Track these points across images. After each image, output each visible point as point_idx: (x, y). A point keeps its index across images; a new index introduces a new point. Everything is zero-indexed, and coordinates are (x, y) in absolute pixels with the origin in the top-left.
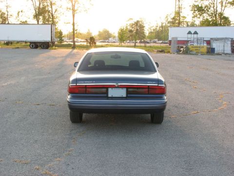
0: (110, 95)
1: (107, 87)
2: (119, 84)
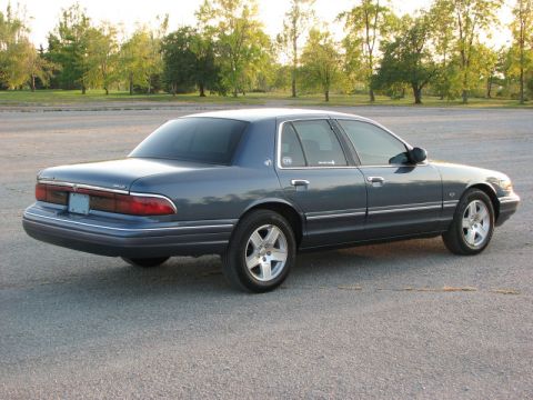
0: (71, 209)
2: (78, 186)
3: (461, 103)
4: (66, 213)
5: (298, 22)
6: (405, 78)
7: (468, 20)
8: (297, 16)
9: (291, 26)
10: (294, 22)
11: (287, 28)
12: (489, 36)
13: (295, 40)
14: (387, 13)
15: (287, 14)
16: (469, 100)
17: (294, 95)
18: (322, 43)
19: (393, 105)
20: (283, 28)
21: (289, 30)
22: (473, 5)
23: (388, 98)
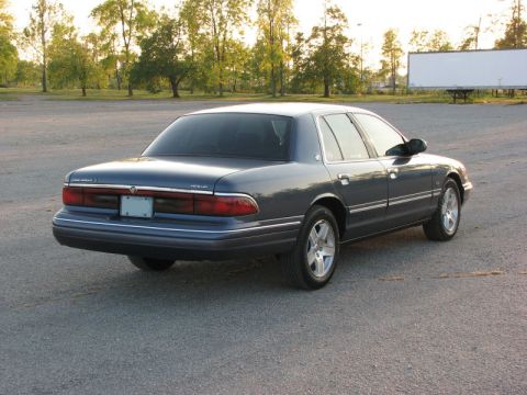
0: (123, 213)
1: (119, 194)
2: (137, 188)
3: (218, 97)
4: (117, 217)
5: (46, 15)
6: (163, 73)
7: (222, 18)
8: (44, 10)
9: (38, 19)
10: (41, 16)
11: (34, 21)
12: (241, 33)
13: (43, 34)
14: (142, 9)
15: (34, 7)
16: (225, 94)
17: (45, 91)
18: (66, 37)
19: (153, 99)
20: (30, 21)
21: (37, 23)
22: (225, 3)
23: (146, 93)
